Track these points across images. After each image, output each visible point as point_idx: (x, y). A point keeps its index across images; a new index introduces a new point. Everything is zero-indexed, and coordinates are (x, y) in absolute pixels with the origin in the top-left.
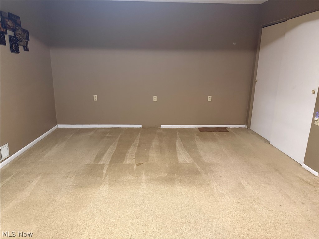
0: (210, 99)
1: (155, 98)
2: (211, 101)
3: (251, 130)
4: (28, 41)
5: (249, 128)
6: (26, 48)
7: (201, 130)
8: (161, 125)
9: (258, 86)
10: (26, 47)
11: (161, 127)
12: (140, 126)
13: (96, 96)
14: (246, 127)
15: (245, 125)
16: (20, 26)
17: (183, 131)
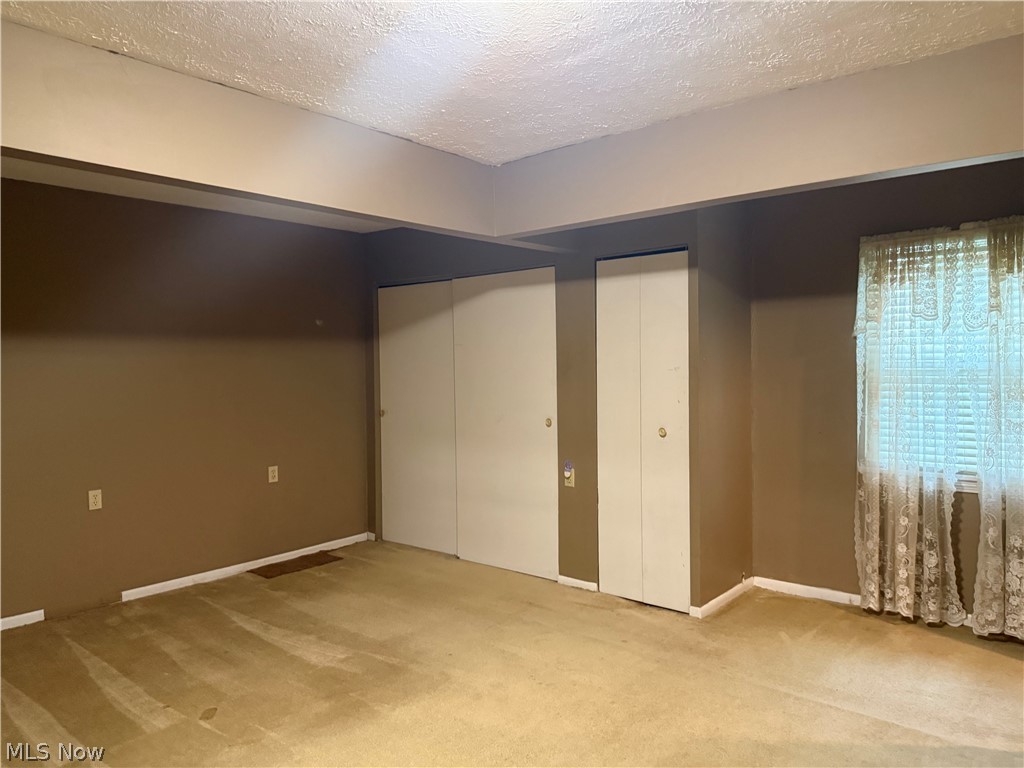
0: (273, 474)
1: (95, 496)
2: (276, 480)
3: (386, 541)
5: (379, 537)
7: (267, 572)
8: (124, 593)
9: (387, 425)
11: (124, 599)
12: (38, 616)
14: (372, 536)
15: (366, 534)
17: (215, 591)
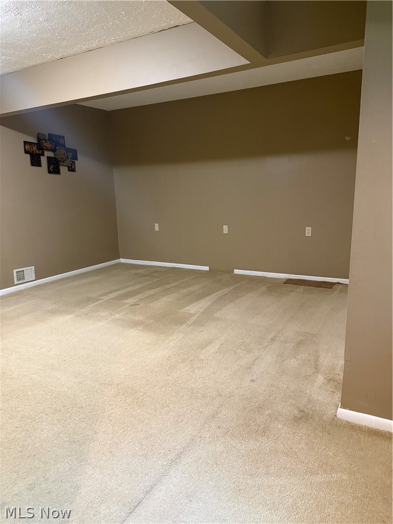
0: (308, 231)
1: (225, 228)
2: (310, 235)
4: (76, 161)
6: (70, 169)
8: (235, 270)
10: (71, 167)
11: (235, 273)
12: (207, 268)
13: (158, 224)
16: (64, 145)
